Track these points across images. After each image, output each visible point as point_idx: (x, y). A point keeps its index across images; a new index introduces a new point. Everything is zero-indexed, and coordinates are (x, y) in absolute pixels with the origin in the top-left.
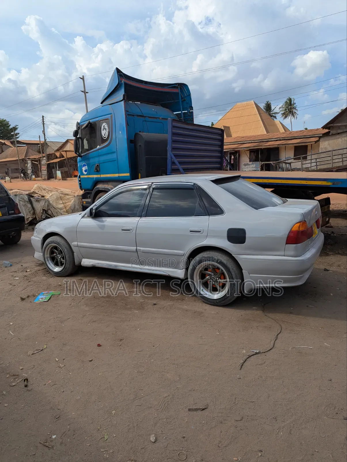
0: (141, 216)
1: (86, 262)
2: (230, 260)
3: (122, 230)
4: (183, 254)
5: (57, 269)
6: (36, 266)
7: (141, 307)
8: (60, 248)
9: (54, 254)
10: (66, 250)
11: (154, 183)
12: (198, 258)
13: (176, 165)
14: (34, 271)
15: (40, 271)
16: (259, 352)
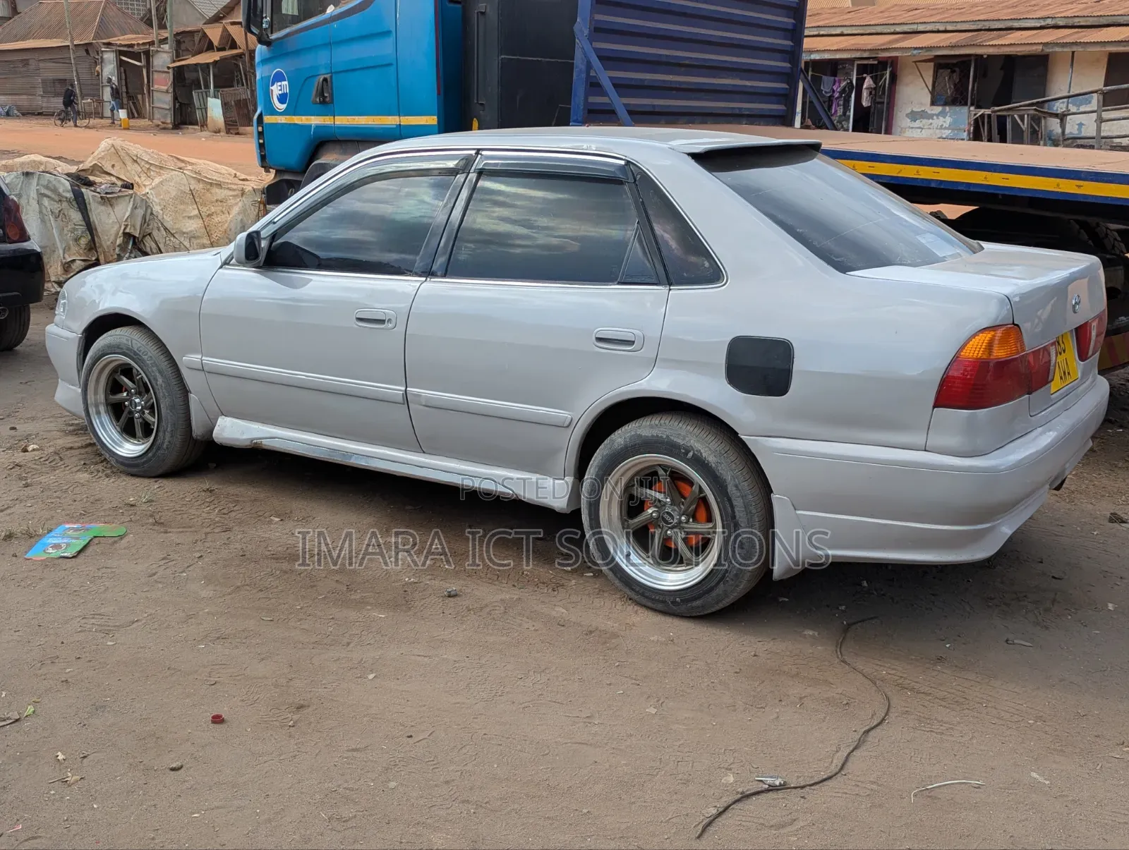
0: (429, 273)
1: (231, 430)
2: (730, 452)
3: (360, 319)
4: (567, 423)
5: (130, 449)
6: (62, 434)
7: (402, 600)
8: (142, 372)
9: (121, 392)
10: (160, 381)
11: (484, 153)
12: (620, 438)
13: (605, 94)
14: (52, 449)
15: (73, 451)
16: (780, 785)
